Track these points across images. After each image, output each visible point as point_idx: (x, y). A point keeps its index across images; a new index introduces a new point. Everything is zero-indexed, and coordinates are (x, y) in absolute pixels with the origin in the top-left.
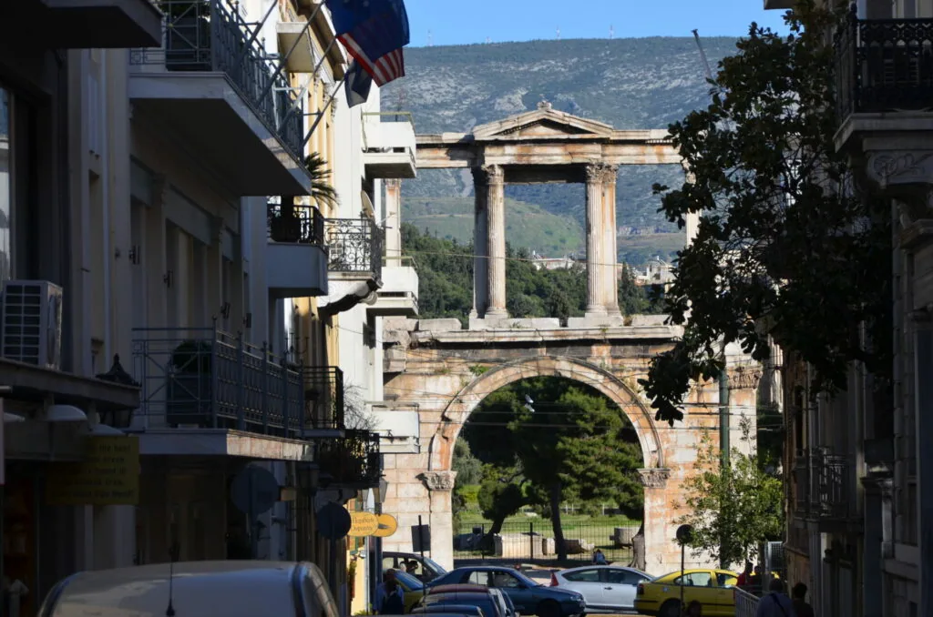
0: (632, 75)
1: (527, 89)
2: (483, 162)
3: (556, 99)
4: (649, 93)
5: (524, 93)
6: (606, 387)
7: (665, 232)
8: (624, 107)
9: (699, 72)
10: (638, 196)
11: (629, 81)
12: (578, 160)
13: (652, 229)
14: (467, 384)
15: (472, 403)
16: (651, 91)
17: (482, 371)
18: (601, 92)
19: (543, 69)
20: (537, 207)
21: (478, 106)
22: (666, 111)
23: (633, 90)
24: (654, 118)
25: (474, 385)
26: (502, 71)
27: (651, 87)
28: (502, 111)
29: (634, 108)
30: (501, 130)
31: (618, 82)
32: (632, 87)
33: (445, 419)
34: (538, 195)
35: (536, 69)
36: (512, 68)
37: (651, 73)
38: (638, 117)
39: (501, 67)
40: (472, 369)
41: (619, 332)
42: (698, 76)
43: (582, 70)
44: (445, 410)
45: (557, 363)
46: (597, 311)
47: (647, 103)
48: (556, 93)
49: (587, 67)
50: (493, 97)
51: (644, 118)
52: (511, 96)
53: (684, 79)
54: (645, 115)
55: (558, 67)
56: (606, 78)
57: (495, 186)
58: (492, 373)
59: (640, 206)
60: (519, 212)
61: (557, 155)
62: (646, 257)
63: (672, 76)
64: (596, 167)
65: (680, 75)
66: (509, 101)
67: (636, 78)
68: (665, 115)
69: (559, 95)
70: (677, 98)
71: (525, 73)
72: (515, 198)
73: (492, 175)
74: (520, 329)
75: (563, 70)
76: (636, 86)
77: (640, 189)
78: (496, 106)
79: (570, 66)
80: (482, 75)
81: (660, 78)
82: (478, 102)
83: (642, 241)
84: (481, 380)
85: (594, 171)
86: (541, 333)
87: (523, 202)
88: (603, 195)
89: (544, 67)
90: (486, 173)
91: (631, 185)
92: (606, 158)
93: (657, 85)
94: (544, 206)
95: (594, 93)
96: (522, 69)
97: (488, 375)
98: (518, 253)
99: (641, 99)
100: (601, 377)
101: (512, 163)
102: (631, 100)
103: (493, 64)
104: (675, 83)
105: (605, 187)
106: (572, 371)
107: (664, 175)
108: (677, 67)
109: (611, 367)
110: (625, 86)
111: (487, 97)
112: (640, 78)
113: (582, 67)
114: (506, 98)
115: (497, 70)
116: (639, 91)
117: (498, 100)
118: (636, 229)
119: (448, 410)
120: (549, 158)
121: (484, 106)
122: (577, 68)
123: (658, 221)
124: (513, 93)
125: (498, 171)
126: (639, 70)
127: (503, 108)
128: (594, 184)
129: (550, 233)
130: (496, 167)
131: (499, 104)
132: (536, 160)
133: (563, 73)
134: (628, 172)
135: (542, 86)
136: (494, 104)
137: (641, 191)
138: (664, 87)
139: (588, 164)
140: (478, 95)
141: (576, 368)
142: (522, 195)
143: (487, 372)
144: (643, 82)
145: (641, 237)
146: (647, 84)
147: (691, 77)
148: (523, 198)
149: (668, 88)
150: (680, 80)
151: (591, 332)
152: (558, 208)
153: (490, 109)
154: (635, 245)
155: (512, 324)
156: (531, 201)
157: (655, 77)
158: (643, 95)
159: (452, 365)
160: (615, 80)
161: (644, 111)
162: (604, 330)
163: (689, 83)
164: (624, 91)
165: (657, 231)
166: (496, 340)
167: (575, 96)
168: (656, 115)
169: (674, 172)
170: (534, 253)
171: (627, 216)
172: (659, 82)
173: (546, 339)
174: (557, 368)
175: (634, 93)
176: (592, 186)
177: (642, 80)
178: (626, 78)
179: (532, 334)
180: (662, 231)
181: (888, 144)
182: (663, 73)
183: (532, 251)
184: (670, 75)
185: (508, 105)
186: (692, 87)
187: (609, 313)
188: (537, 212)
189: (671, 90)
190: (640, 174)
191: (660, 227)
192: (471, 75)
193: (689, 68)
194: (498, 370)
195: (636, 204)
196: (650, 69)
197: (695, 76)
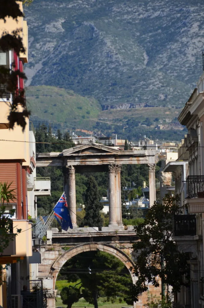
0: (130, 9)
1: (65, 18)
2: (67, 164)
3: (83, 25)
4: (140, 20)
5: (63, 21)
6: (117, 255)
7: (150, 106)
8: (125, 29)
9: (171, 7)
10: (134, 84)
11: (128, 13)
12: (105, 163)
13: (143, 105)
14: (61, 254)
15: (63, 262)
16: (141, 19)
17: (67, 249)
18: (110, 20)
19: (74, 6)
20: (72, 92)
21: (35, 29)
22: (151, 31)
23: (130, 19)
24: (144, 36)
25: (64, 255)
26: (49, 7)
27: (141, 16)
28: (49, 32)
29: (131, 30)
30: (74, 152)
31: (121, 14)
32: (130, 17)
33: (52, 269)
34: (73, 84)
35: (70, 6)
36: (56, 5)
37: (141, 8)
38: (134, 36)
39: (49, 5)
40: (63, 248)
41: (122, 232)
42: (170, 10)
43: (99, 6)
44: (53, 265)
45: (98, 245)
46: (113, 224)
47: (139, 27)
48: (83, 21)
49: (102, 5)
50: (44, 24)
51: (138, 36)
52: (55, 23)
53: (162, 11)
54: (138, 34)
55: (84, 5)
56: (114, 12)
57: (71, 174)
58: (71, 250)
59: (135, 91)
60: (61, 95)
61: (96, 161)
62: (139, 122)
63: (154, 9)
64: (112, 166)
65: (159, 9)
66: (54, 26)
67: (132, 11)
68: (150, 34)
69: (85, 22)
70: (158, 23)
71: (63, 9)
72: (58, 87)
73: (71, 170)
74: (83, 232)
75: (87, 6)
76: (132, 16)
77: (135, 80)
78: (46, 29)
79: (91, 4)
80: (37, 10)
81: (147, 11)
82: (35, 27)
83: (136, 112)
84: (67, 252)
85: (112, 168)
86: (91, 234)
87: (62, 89)
88: (115, 177)
89: (75, 5)
90: (68, 169)
91: (130, 77)
92: (117, 162)
93: (145, 16)
94: (77, 91)
95: (106, 21)
96: (61, 6)
97: (70, 250)
98: (64, 136)
99: (135, 24)
100: (115, 251)
101: (78, 164)
102: (129, 25)
103: (44, 3)
104: (157, 14)
105: (116, 174)
106: (104, 249)
107: (150, 71)
108: (157, 4)
109: (119, 247)
110: (125, 17)
111: (40, 24)
112: (134, 11)
113: (99, 4)
114: (52, 24)
115: (47, 7)
116: (134, 19)
117: (47, 26)
118: (133, 105)
119: (54, 265)
120: (93, 162)
121: (39, 30)
122: (95, 5)
123: (147, 100)
124: (56, 21)
125: (73, 168)
126: (134, 6)
127: (50, 31)
128: (112, 173)
129: (81, 108)
130: (72, 166)
131: (48, 28)
132: (88, 163)
133: (87, 8)
134: (128, 70)
135: (75, 16)
136: (44, 28)
137: (136, 82)
138: (149, 16)
139: (109, 165)
140: (35, 22)
141: (106, 248)
142: (63, 85)
143: (69, 249)
144: (137, 14)
145: (136, 110)
146: (139, 15)
147: (166, 10)
148: (63, 86)
149: (152, 17)
150: (159, 12)
151: (111, 233)
152: (85, 93)
153: (42, 32)
154: (133, 115)
155: (79, 230)
156: (68, 88)
157: (144, 11)
158: (137, 22)
159: (55, 247)
160: (119, 12)
161: (137, 32)
162: (116, 232)
163: (165, 14)
164: (125, 20)
165: (146, 106)
166: (73, 236)
167: (95, 23)
168: (144, 34)
169: (157, 69)
170: (73, 134)
171: (128, 97)
172: (147, 13)
173: (93, 236)
174: (97, 247)
175: (131, 21)
176: (111, 174)
177: (135, 12)
178: (126, 11)
179: (88, 234)
180: (149, 106)
181: (182, 243)
182: (149, 8)
183: (72, 132)
184: (153, 9)
185: (53, 29)
186: (167, 16)
187: (118, 225)
188: (72, 95)
189: (154, 18)
190: (135, 71)
191: (148, 104)
192: (30, 11)
193: (165, 5)
194: (74, 248)
195: (133, 89)
196: (140, 6)
197: (168, 9)
